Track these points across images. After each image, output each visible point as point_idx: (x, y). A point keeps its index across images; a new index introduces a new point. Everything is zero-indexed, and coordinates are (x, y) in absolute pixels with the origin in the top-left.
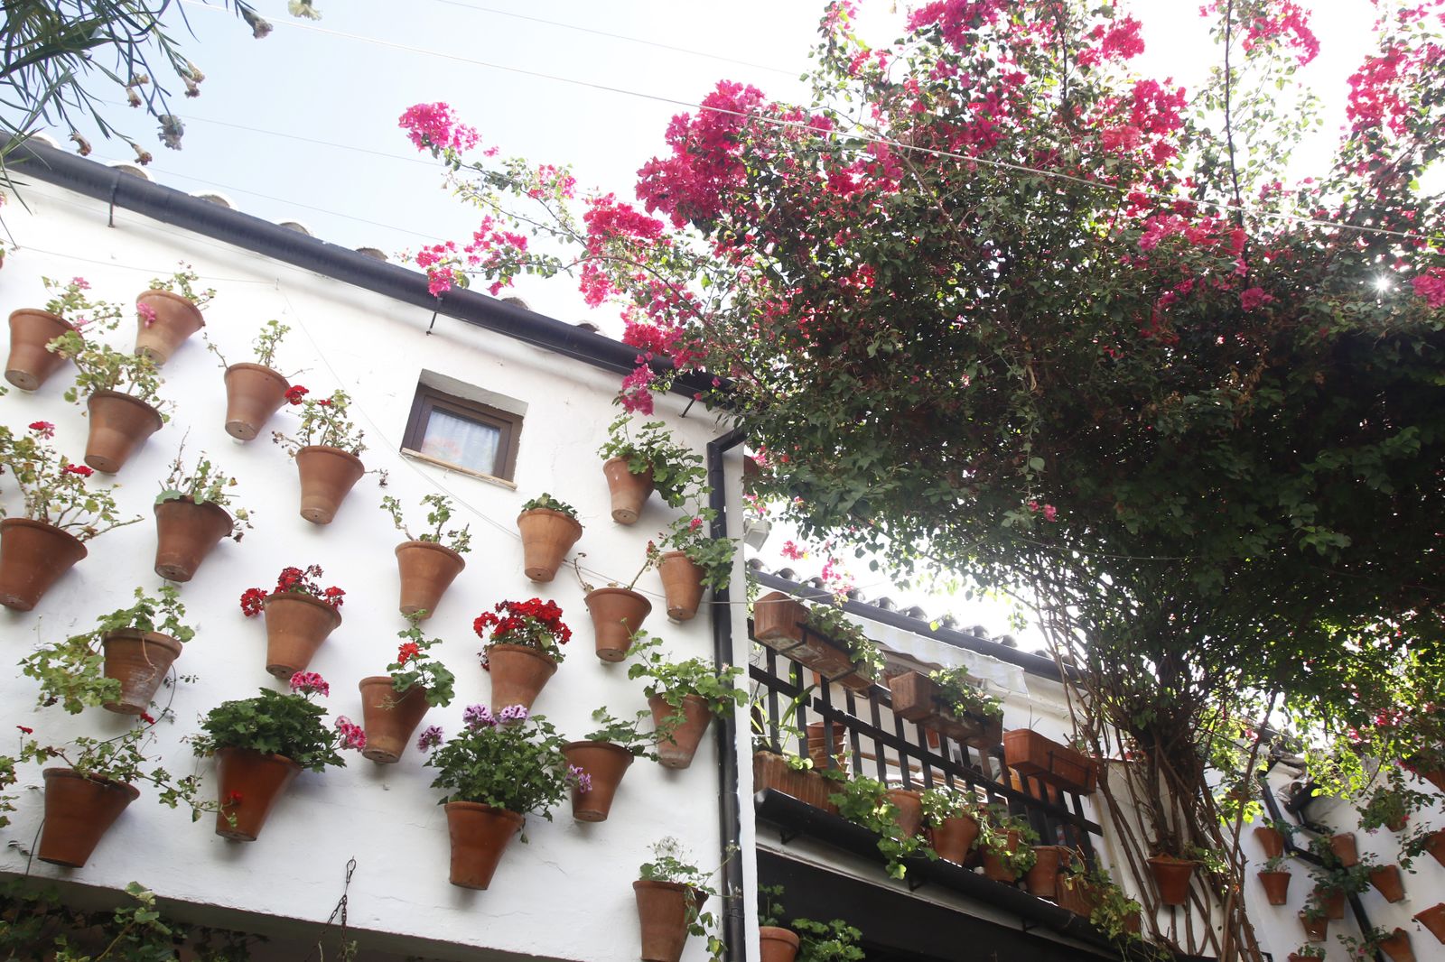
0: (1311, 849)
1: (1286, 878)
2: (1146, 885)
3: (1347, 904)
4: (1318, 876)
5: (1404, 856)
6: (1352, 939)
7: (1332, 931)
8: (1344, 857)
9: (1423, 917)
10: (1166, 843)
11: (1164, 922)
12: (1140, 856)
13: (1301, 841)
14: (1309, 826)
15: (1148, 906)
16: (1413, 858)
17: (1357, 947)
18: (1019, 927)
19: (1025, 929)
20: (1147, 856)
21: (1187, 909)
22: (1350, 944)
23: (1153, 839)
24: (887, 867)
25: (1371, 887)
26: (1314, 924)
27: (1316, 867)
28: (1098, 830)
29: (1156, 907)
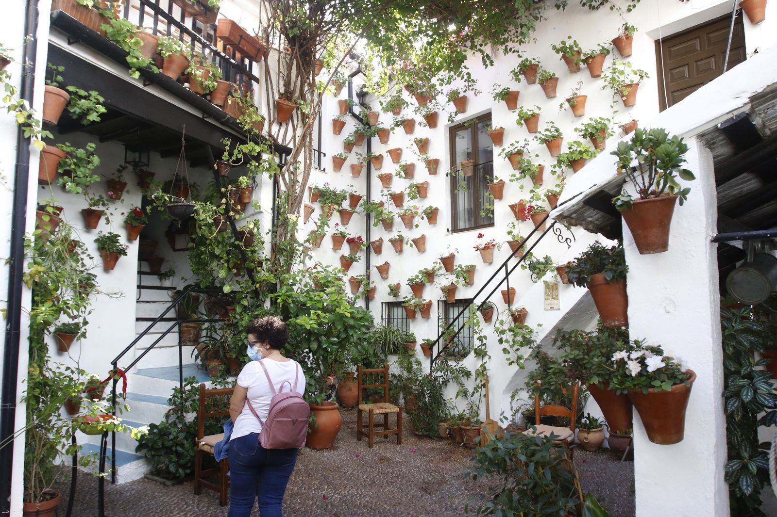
0: (360, 114)
1: (344, 124)
2: (272, 111)
3: (365, 141)
4: (357, 126)
5: (393, 126)
6: (361, 155)
7: (355, 149)
8: (372, 122)
9: (390, 152)
10: (287, 95)
11: (275, 128)
12: (273, 97)
13: (357, 110)
14: (363, 105)
15: (270, 120)
16: (396, 128)
17: (361, 158)
18: (200, 116)
19: (203, 117)
20: (277, 97)
21: (287, 125)
22: (359, 156)
23: (282, 91)
24: (130, 71)
25: (377, 136)
26: (349, 146)
27: (359, 122)
28: (257, 81)
29: (273, 122)
